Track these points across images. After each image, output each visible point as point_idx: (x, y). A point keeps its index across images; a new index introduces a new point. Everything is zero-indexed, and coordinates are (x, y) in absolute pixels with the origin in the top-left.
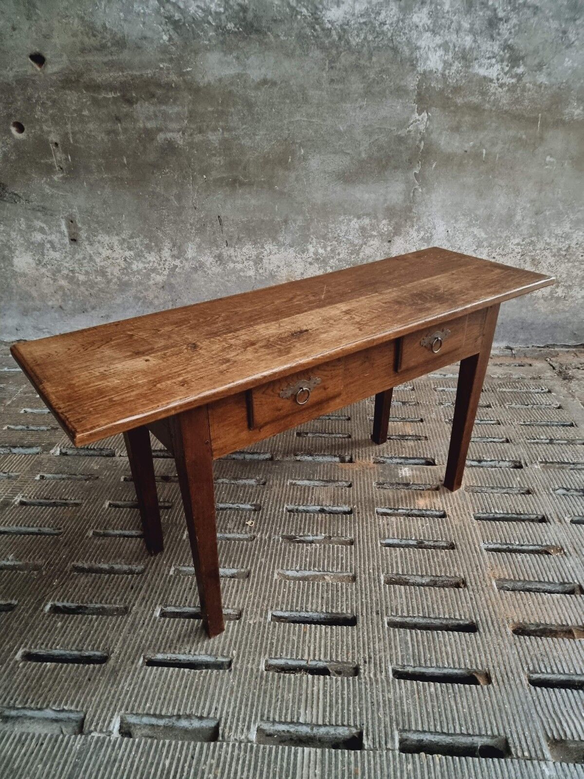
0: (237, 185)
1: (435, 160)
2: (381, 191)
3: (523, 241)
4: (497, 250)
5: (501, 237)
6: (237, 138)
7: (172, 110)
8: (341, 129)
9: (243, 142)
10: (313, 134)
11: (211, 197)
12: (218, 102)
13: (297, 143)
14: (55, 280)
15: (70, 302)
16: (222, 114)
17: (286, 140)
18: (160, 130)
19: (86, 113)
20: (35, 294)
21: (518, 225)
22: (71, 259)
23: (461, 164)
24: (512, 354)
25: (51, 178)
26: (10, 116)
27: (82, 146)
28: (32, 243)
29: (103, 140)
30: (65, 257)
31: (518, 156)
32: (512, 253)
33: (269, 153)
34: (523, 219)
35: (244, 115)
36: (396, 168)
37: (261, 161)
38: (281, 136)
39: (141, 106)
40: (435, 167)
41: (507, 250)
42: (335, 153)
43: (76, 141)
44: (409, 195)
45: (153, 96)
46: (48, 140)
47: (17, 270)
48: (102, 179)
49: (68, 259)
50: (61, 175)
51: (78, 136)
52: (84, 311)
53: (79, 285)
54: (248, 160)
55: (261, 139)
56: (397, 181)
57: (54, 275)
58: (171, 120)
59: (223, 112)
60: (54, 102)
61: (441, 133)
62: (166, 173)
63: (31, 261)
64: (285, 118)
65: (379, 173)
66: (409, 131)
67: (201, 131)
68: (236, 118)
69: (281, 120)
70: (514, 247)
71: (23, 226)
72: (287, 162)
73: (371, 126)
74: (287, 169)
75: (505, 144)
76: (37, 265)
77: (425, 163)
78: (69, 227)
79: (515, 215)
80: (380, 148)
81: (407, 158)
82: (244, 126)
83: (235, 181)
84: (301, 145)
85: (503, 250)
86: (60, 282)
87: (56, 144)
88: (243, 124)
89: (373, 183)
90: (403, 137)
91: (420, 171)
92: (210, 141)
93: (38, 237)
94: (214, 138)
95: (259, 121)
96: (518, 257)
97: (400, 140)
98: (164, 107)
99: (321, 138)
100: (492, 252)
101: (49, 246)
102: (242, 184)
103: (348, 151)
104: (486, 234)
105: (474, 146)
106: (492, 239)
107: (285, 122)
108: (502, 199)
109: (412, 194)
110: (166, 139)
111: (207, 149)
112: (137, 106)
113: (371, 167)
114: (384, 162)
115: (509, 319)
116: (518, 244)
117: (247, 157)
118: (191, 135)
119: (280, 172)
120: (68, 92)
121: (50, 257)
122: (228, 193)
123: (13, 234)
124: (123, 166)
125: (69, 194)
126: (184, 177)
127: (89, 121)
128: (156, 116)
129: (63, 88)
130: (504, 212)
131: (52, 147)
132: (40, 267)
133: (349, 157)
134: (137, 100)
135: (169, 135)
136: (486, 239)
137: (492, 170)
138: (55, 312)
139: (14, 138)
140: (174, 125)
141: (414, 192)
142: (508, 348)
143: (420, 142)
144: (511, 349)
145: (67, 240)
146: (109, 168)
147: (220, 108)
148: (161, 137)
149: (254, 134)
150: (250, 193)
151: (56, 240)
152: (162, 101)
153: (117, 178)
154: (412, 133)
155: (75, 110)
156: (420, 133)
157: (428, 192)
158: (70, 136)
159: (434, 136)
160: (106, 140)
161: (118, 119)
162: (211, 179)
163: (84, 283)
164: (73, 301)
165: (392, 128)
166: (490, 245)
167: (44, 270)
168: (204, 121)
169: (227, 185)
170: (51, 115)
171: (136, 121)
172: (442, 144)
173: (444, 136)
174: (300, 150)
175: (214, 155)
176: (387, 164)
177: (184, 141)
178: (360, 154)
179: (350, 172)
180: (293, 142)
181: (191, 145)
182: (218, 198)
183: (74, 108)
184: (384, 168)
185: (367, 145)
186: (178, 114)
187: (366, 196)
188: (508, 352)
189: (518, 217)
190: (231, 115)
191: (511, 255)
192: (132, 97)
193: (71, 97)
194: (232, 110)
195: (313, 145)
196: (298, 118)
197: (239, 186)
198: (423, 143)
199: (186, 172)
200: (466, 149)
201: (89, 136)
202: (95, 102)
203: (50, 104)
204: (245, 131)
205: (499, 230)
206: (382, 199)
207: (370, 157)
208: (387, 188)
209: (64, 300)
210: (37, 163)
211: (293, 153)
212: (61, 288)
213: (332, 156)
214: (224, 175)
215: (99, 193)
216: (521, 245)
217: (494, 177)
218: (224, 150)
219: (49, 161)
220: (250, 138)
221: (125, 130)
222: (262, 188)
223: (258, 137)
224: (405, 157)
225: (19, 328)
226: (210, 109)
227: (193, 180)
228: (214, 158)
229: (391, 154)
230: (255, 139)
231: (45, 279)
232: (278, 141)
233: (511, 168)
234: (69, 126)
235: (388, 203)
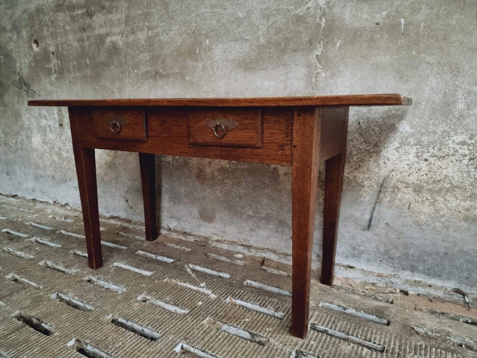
0: (158, 77)
1: (339, 39)
2: (281, 77)
3: (471, 138)
4: (430, 149)
5: (435, 132)
6: (157, 35)
7: (114, 17)
8: (241, 16)
9: (161, 39)
10: (216, 24)
11: (140, 89)
12: (144, 5)
13: (203, 34)
14: (51, 155)
15: (58, 173)
16: (147, 15)
17: (194, 33)
18: (108, 35)
19: (67, 28)
20: (41, 165)
21: (462, 116)
22: (59, 139)
23: (372, 40)
24: (465, 302)
25: (51, 78)
26: (32, 35)
27: (66, 53)
28: (41, 127)
29: (76, 46)
30: (56, 138)
31: (453, 22)
32: (453, 155)
33: (181, 46)
34: (468, 108)
35: (162, 14)
36: (295, 50)
37: (175, 53)
38: (190, 29)
39: (97, 17)
40: (340, 46)
41: (446, 151)
42: (236, 40)
43: (62, 49)
44: (311, 80)
45: (104, 8)
46: (49, 50)
47: (33, 146)
48: (76, 77)
49: (58, 139)
50: (55, 76)
51: (64, 45)
52: (65, 181)
53: (63, 160)
54: (166, 54)
55: (175, 34)
56: (297, 65)
57: (50, 151)
58: (115, 26)
59: (147, 14)
60: (52, 22)
61: (345, 6)
62: (112, 70)
63: (40, 140)
64: (193, 12)
65: (278, 57)
66: (308, 9)
67: (133, 32)
68: (156, 18)
69: (189, 15)
70: (457, 147)
71: (37, 115)
72: (195, 54)
73: (268, 8)
74: (196, 60)
75: (432, 8)
76: (43, 143)
77: (327, 42)
78: (58, 115)
79: (454, 102)
80: (278, 31)
81: (307, 38)
82: (162, 24)
83: (157, 73)
84: (207, 36)
85: (440, 150)
86: (53, 157)
87: (53, 53)
88: (161, 23)
89: (272, 69)
90: (301, 16)
91: (322, 52)
92: (139, 40)
93: (44, 122)
94: (142, 37)
95: (172, 18)
96: (465, 162)
97: (299, 19)
98: (110, 16)
99: (223, 27)
100: (423, 152)
101: (48, 129)
102: (162, 76)
103: (247, 38)
104: (412, 127)
105: (388, 16)
106: (422, 134)
107: (193, 15)
108: (433, 81)
109: (314, 80)
110: (111, 42)
111: (138, 47)
112: (95, 18)
113: (269, 52)
114: (283, 46)
115: (456, 249)
116: (463, 143)
117: (165, 51)
118: (127, 36)
119: (190, 64)
120: (59, 14)
121: (49, 138)
122: (152, 84)
123: (32, 120)
124: (87, 65)
125: (59, 90)
126: (123, 72)
127: (69, 34)
128: (105, 23)
129: (57, 11)
130: (438, 98)
131: (51, 55)
132: (44, 144)
133: (248, 44)
134: (95, 13)
135: (114, 38)
136: (413, 135)
137: (416, 44)
138: (51, 180)
139: (34, 51)
140: (116, 30)
141: (316, 77)
142: (458, 291)
143: (321, 18)
144: (464, 295)
145: (57, 125)
146: (80, 68)
147: (145, 10)
148: (108, 40)
149: (170, 30)
150: (167, 84)
151: (52, 125)
152: (109, 12)
153: (84, 76)
154: (312, 10)
155: (62, 27)
156: (321, 8)
157: (333, 75)
158: (60, 46)
159: (337, 10)
160: (78, 47)
161: (84, 30)
162: (140, 73)
163: (66, 159)
164: (60, 172)
165: (290, 8)
166: (419, 143)
167: (46, 147)
168: (135, 24)
169: (151, 77)
170: (51, 32)
171: (93, 29)
172: (347, 19)
173: (349, 9)
174: (205, 39)
175: (142, 52)
176: (286, 48)
177: (123, 42)
178: (258, 38)
179: (250, 59)
180: (200, 34)
181: (127, 44)
182: (144, 89)
183: (62, 25)
184: (284, 51)
185: (265, 29)
186: (119, 20)
187: (266, 83)
188: (457, 297)
189: (461, 106)
190: (153, 15)
191: (453, 158)
192: (92, 11)
193: (61, 16)
194: (153, 11)
195: (217, 35)
196: (204, 10)
197: (160, 78)
198: (324, 20)
199: (124, 68)
200: (378, 21)
201: (69, 45)
202: (73, 18)
203: (50, 24)
204: (163, 28)
205: (431, 122)
206: (282, 86)
207: (269, 42)
208: (286, 74)
209: (55, 171)
210: (44, 68)
211: (200, 44)
212: (54, 161)
213: (233, 43)
214: (149, 69)
215: (74, 88)
216: (469, 145)
217: (419, 53)
218: (149, 47)
219: (49, 66)
220: (167, 34)
221: (88, 37)
222: (176, 78)
223: (172, 33)
224: (305, 37)
225: (34, 190)
226: (139, 12)
227: (128, 75)
228: (142, 54)
229: (289, 36)
230: (170, 35)
231: (46, 154)
232: (188, 34)
233: (444, 38)
234: (59, 39)
235: (289, 90)
